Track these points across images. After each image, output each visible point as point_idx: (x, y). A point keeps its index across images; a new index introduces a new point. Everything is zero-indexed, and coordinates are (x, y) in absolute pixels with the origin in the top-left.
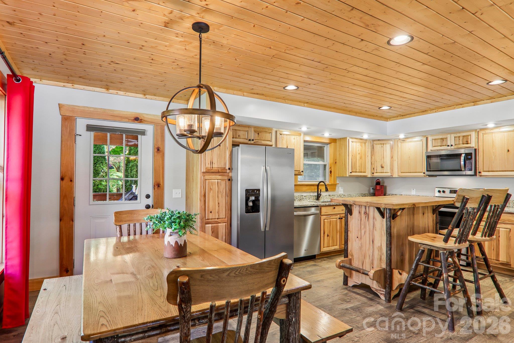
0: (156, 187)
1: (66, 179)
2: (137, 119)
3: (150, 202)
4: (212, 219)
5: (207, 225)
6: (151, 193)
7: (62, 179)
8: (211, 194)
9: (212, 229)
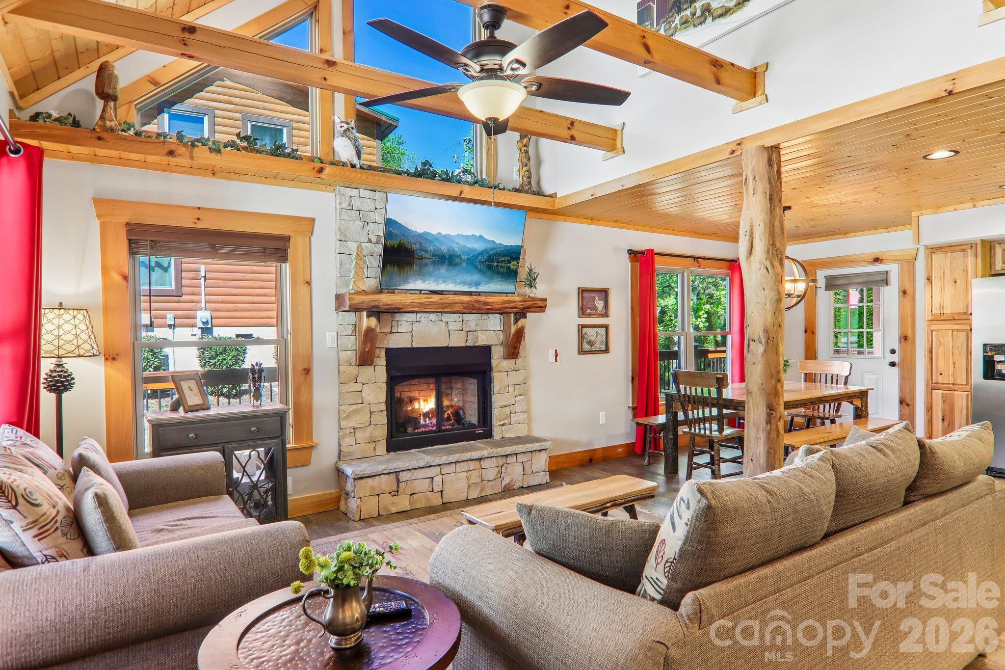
0: (903, 340)
1: (809, 331)
2: (877, 260)
3: (895, 358)
4: (942, 384)
5: (934, 391)
6: (896, 347)
7: (806, 331)
8: (941, 350)
9: (943, 397)
